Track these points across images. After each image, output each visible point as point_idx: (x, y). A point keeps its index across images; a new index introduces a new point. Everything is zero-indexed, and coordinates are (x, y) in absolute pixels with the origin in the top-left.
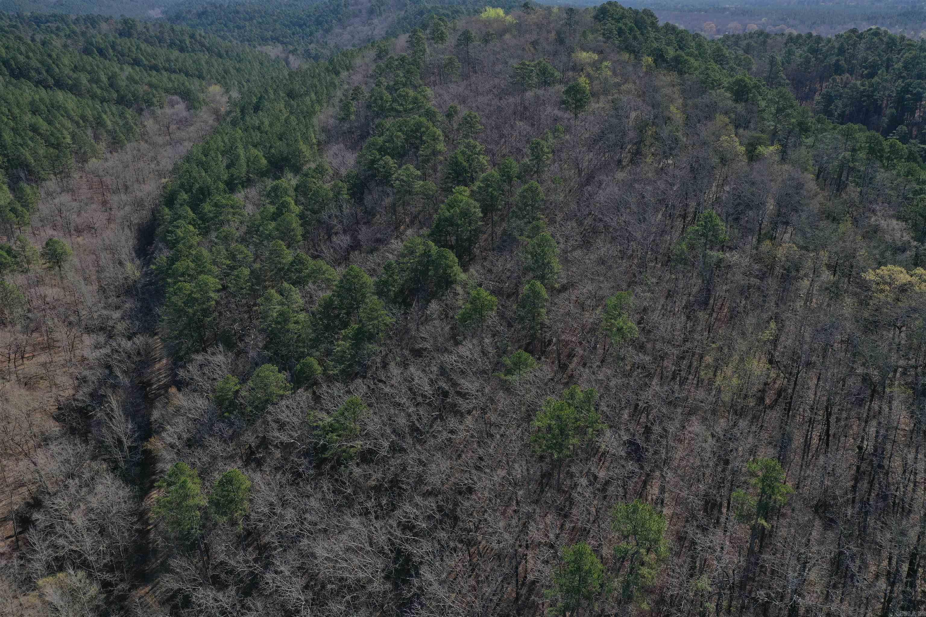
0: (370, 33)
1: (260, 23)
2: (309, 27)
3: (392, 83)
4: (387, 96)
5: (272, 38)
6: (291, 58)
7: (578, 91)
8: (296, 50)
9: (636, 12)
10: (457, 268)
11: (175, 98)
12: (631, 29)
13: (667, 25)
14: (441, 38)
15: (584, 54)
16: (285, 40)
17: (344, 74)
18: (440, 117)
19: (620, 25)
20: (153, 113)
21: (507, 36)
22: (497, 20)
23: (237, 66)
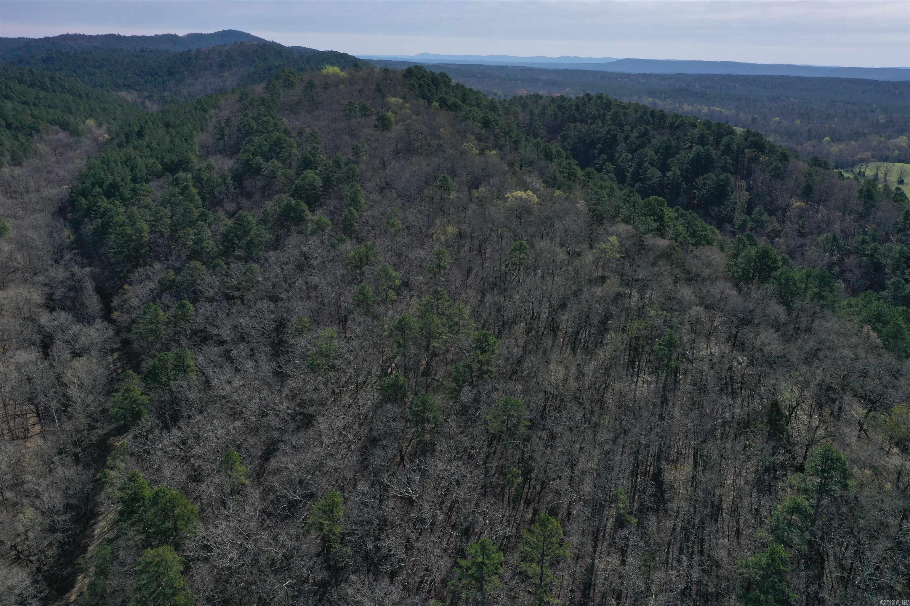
0: (221, 84)
1: (111, 71)
2: (161, 77)
3: (256, 115)
4: (253, 123)
5: (125, 85)
6: (147, 103)
7: (385, 119)
8: (151, 96)
9: (433, 74)
10: (307, 212)
11: (56, 128)
12: (428, 85)
13: (458, 84)
14: (292, 85)
15: (393, 99)
16: (138, 88)
17: (212, 112)
18: (294, 134)
19: (421, 82)
20: (41, 138)
21: (341, 86)
22: (335, 75)
23: (102, 106)
